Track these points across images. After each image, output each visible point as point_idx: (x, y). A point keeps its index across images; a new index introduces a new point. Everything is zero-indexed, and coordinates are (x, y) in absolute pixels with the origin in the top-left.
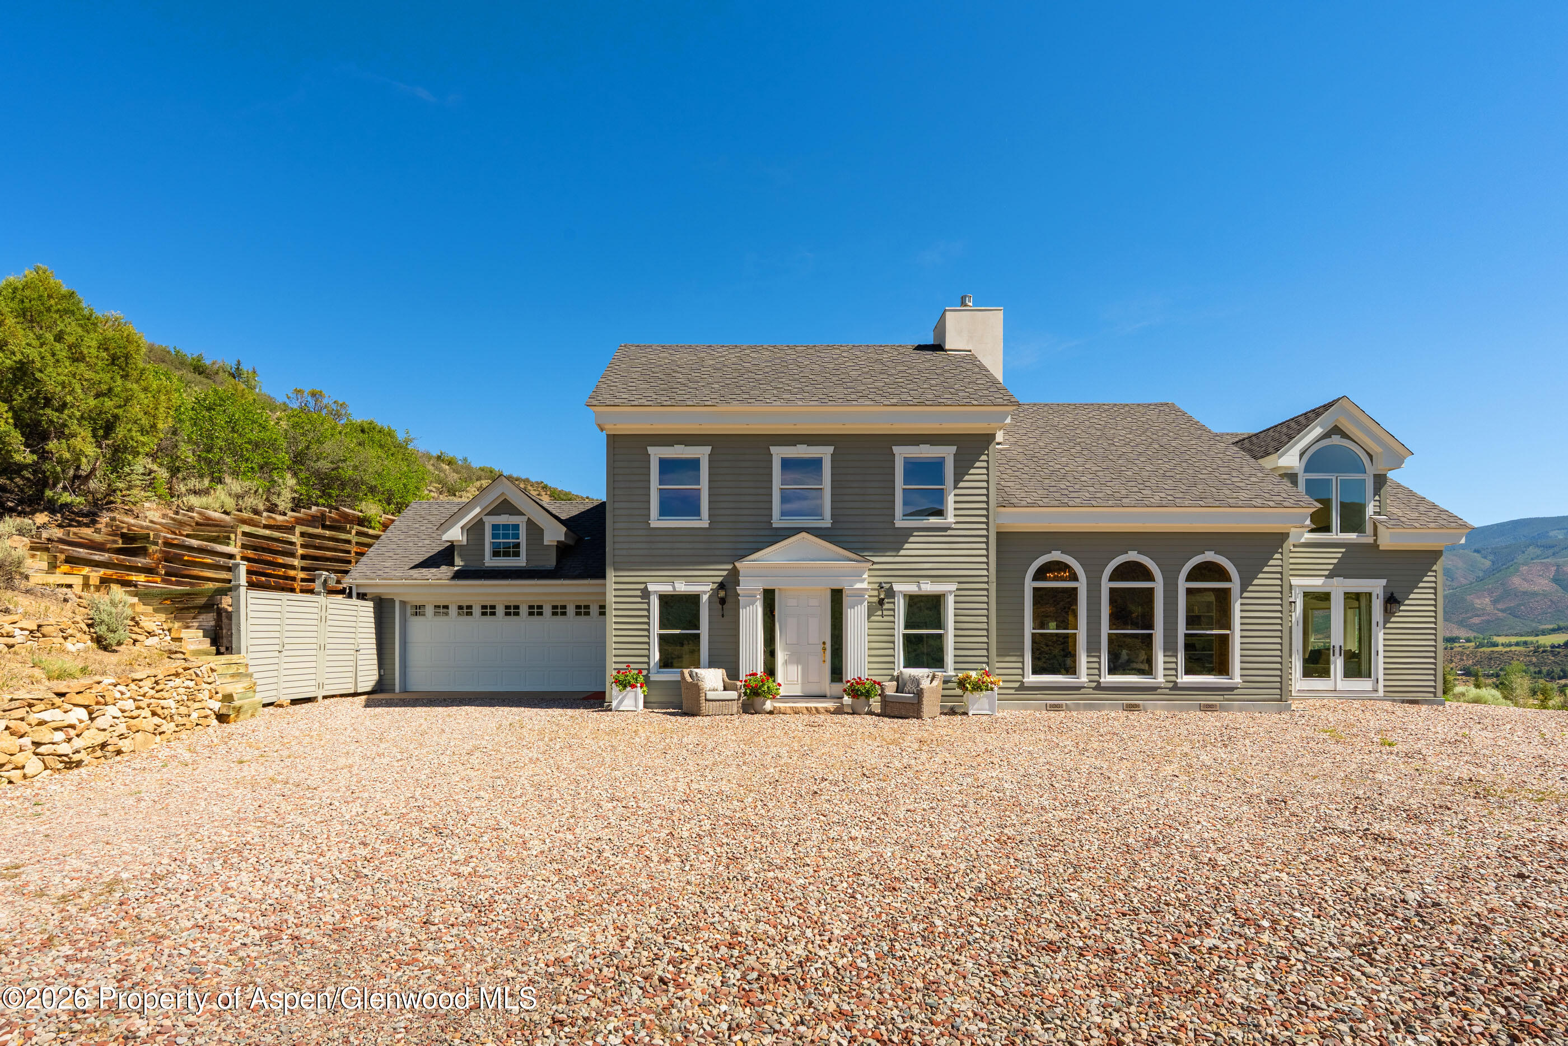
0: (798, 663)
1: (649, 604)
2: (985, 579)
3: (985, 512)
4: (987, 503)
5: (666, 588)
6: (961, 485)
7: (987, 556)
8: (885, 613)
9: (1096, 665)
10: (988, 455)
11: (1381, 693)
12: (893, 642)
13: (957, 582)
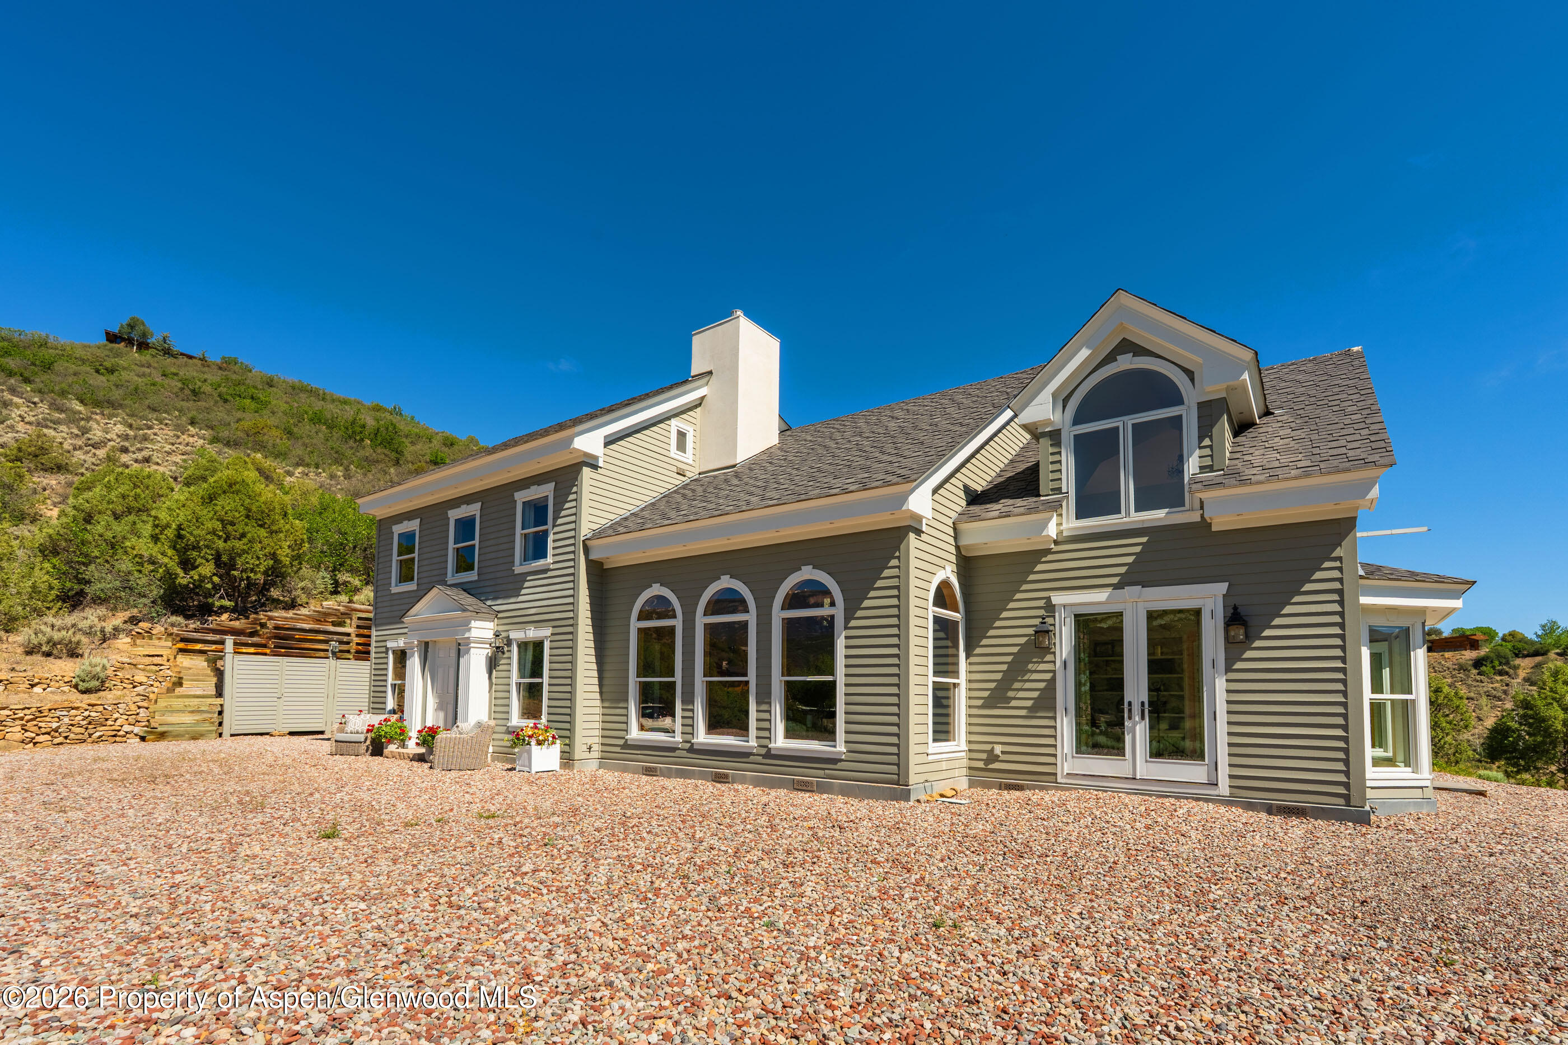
0: (442, 711)
1: (388, 658)
2: (572, 622)
3: (573, 548)
4: (575, 538)
5: (395, 645)
6: (559, 521)
10: (577, 486)
11: (1224, 788)
12: (510, 692)
13: (552, 627)
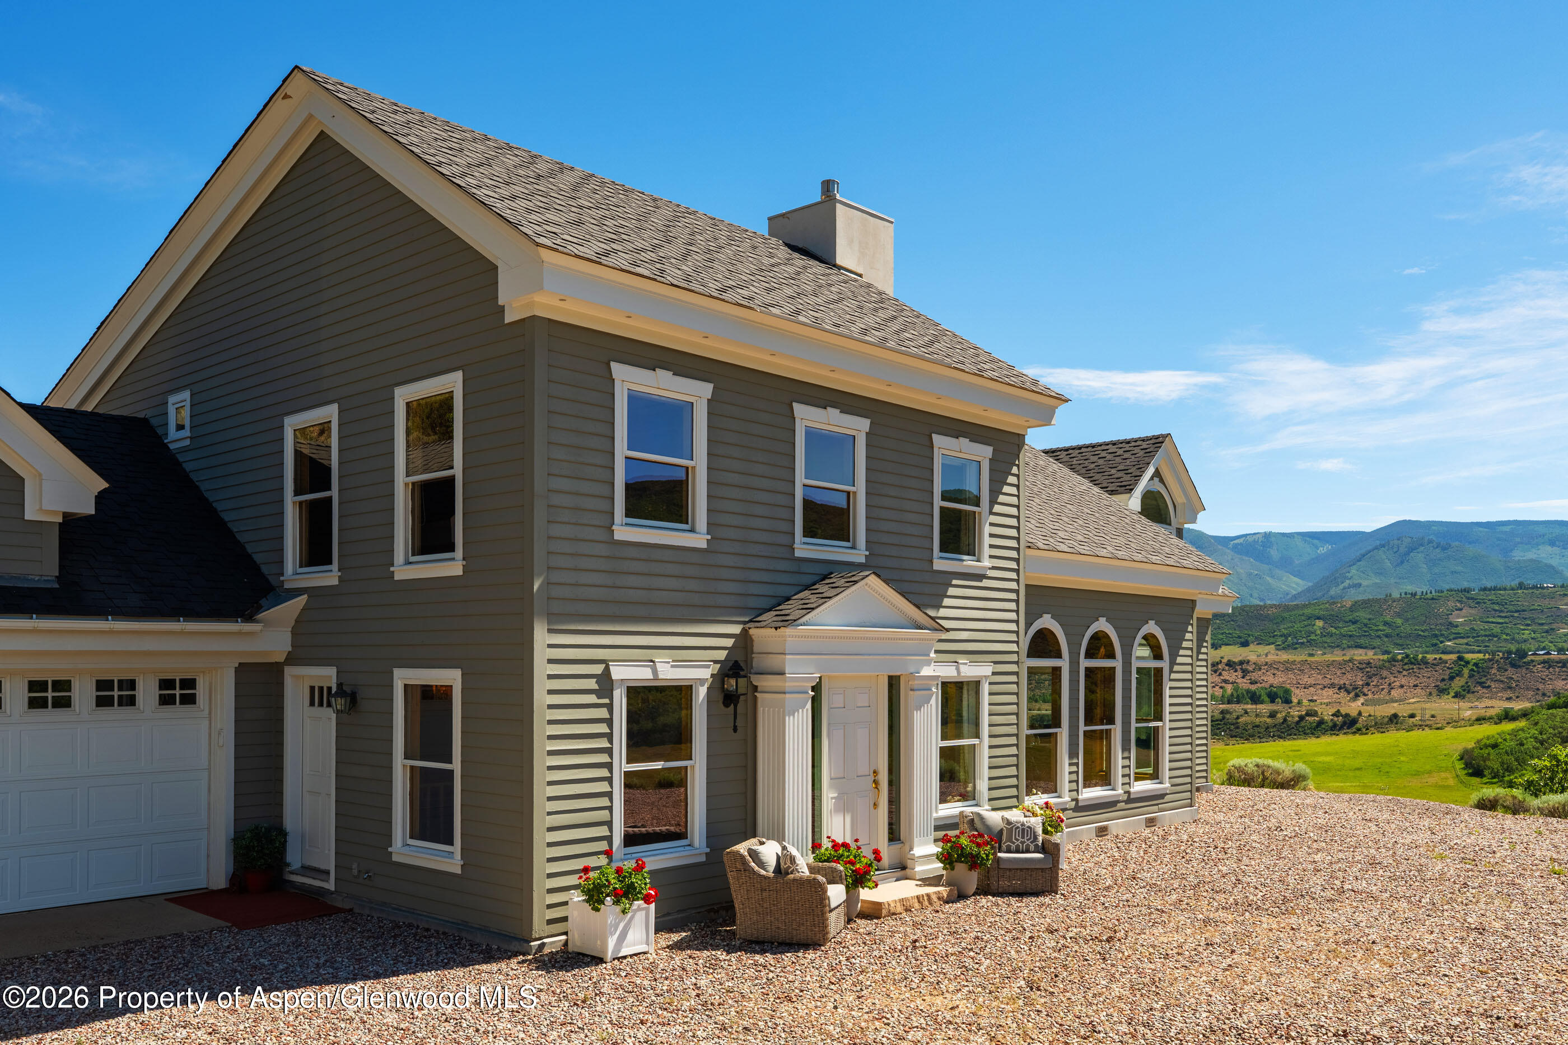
1: (609, 707)
2: (1016, 658)
3: (1015, 554)
4: (1018, 540)
5: (642, 674)
6: (996, 509)
7: (1017, 622)
9: (1075, 777)
10: (1018, 467)
13: (992, 662)
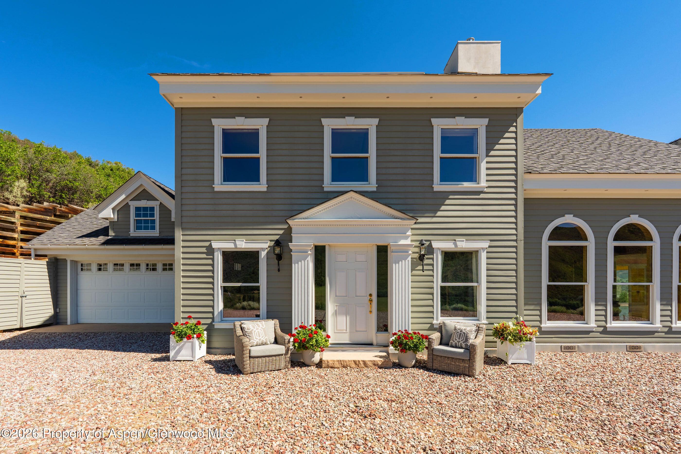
0: (346, 314)
1: (213, 259)
2: (514, 238)
3: (513, 178)
4: (516, 169)
5: (229, 246)
6: (492, 153)
7: (516, 217)
8: (425, 267)
9: (603, 313)
10: (516, 127)
12: (432, 294)
13: (489, 240)
